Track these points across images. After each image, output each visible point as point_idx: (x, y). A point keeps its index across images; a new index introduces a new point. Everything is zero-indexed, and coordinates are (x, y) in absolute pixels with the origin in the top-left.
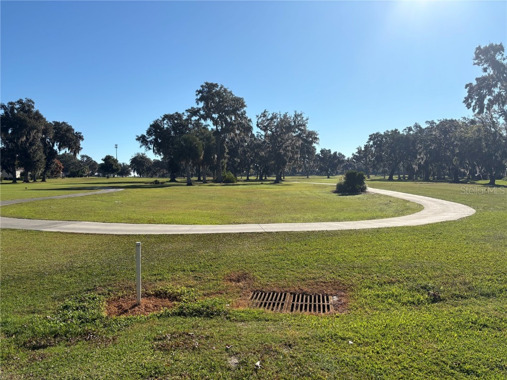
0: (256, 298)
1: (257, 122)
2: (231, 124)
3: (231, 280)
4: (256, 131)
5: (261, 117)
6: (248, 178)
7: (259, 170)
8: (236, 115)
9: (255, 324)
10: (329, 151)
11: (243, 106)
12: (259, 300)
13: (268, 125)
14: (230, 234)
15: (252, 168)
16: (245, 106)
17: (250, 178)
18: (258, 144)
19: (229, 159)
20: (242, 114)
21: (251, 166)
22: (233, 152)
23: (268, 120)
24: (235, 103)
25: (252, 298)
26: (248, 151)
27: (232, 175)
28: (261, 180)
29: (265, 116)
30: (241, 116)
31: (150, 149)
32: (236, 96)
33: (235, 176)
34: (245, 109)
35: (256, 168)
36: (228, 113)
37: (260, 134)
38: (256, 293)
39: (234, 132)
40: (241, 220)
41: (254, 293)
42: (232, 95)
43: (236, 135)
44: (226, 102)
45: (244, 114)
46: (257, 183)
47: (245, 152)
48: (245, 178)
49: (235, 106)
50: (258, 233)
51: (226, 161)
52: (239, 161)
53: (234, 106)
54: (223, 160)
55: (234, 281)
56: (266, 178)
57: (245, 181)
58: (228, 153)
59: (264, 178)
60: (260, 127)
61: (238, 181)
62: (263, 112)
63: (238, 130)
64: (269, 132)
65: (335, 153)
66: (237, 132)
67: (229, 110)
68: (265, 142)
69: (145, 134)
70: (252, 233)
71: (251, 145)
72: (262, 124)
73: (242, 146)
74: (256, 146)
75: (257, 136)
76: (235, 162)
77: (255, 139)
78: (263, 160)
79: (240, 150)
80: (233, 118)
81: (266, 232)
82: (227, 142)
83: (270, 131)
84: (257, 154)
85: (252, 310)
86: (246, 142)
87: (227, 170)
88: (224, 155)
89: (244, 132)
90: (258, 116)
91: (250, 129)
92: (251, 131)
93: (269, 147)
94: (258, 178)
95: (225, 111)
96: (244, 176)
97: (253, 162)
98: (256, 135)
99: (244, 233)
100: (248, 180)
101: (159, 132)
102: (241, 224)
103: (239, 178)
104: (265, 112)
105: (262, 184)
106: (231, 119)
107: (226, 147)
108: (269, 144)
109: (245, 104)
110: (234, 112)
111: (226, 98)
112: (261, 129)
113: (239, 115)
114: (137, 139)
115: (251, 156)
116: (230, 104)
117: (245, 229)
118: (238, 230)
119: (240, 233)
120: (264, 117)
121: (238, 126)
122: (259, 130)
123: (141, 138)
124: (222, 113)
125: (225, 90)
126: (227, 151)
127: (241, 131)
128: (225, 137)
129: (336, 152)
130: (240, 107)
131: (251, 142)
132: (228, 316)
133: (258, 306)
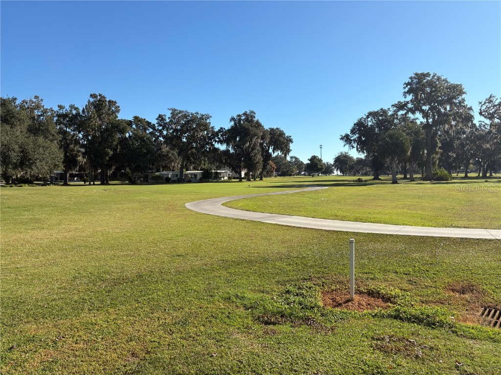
0: (488, 315)
1: (481, 110)
2: (445, 114)
3: (453, 290)
4: (478, 120)
5: (485, 103)
6: (466, 175)
7: (481, 166)
8: (451, 104)
9: (490, 346)
11: (461, 92)
12: (493, 317)
13: (495, 112)
14: (448, 238)
15: (472, 163)
16: (464, 93)
17: (469, 175)
18: (481, 135)
19: (442, 154)
20: (460, 103)
21: (471, 161)
22: (447, 146)
23: (495, 106)
24: (451, 91)
25: (483, 314)
26: (467, 144)
27: (446, 172)
28: (484, 177)
29: (491, 101)
30: (458, 104)
31: (353, 147)
32: (451, 83)
33: (450, 173)
34: (464, 96)
35: (477, 163)
36: (441, 103)
37: (483, 123)
38: (488, 310)
39: (449, 123)
40: (461, 223)
41: (485, 310)
42: (448, 83)
43: (451, 126)
44: (440, 91)
45: (463, 102)
46: (479, 180)
47: (463, 145)
48: (463, 175)
49: (451, 94)
50: (486, 239)
51: (438, 156)
52: (455, 156)
53: (449, 95)
54: (434, 155)
55: (458, 292)
56: (491, 175)
57: (462, 178)
58: (440, 148)
59: (488, 175)
60: (483, 115)
61: (454, 178)
62: (488, 97)
63: (454, 121)
64: (496, 120)
66: (453, 123)
67: (442, 100)
68: (490, 132)
69: (349, 133)
70: (477, 239)
71: (471, 136)
72: (486, 111)
73: (459, 139)
74: (479, 137)
75: (480, 126)
76: (449, 157)
77: (477, 129)
78: (487, 154)
79: (456, 143)
80: (448, 108)
81: (497, 240)
82: (440, 136)
83: (497, 118)
84: (479, 147)
85: (485, 328)
86: (464, 133)
87: (440, 167)
88: (435, 150)
89: (462, 122)
90: (481, 103)
91: (470, 118)
92: (472, 121)
93: (496, 138)
94: (481, 175)
95: (437, 102)
96: (462, 172)
97: (473, 156)
98: (477, 125)
99: (466, 239)
100: (466, 177)
101: (363, 130)
102: (460, 227)
103: (454, 175)
104: (491, 97)
105: (486, 181)
106: (445, 109)
107: (438, 141)
108: (496, 134)
109: (464, 91)
110: (450, 101)
111: (440, 87)
112: (485, 117)
113: (455, 104)
114: (341, 139)
115: (471, 149)
116: (445, 93)
117: (468, 234)
118: (459, 234)
119: (463, 238)
120: (489, 103)
121: (455, 117)
122: (482, 119)
123: (345, 137)
124: (434, 104)
125: (439, 79)
126: (439, 145)
127: (458, 122)
128: (436, 130)
130: (458, 95)
131: (472, 133)
132: (453, 329)
133: (492, 324)
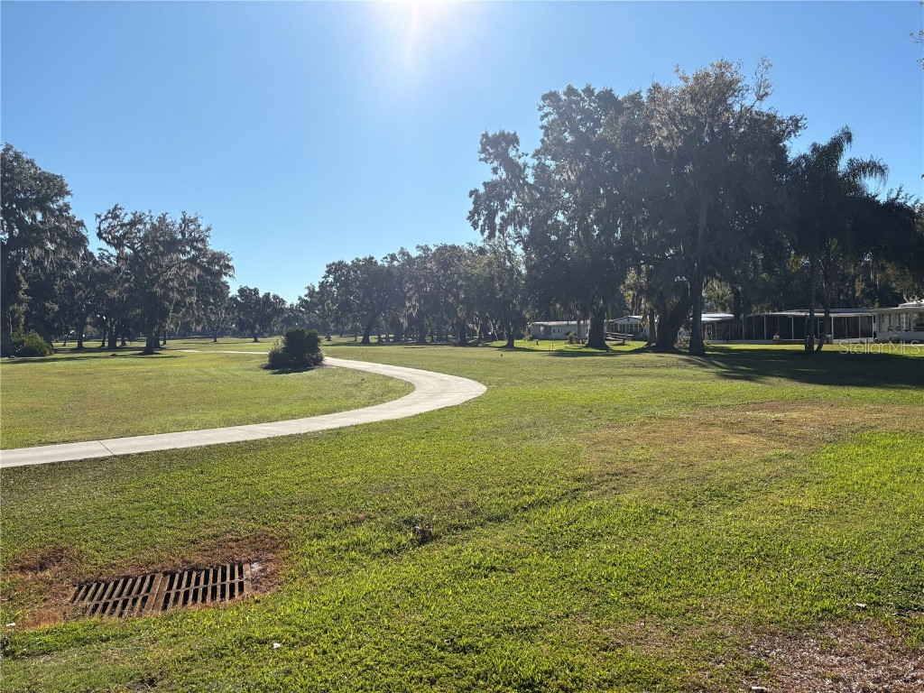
0: (83, 599)
1: (99, 228)
2: (33, 228)
3: (22, 569)
4: (95, 246)
5: (106, 218)
6: (80, 344)
7: (106, 329)
8: (44, 210)
9: (74, 655)
10: (256, 291)
11: (62, 191)
12: (91, 599)
13: (124, 236)
14: (25, 467)
15: (90, 323)
16: (68, 193)
17: (85, 344)
18: (102, 273)
19: (30, 305)
20: (60, 210)
21: (88, 320)
22: (41, 289)
23: (123, 225)
24: (43, 186)
25: (75, 599)
26: (79, 288)
27: (40, 339)
28: (112, 347)
29: (115, 217)
30: (57, 213)
32: (43, 170)
33: (49, 341)
34: (67, 199)
35: (99, 324)
36: (24, 205)
37: (106, 253)
38: (85, 587)
39: (42, 247)
40: (57, 435)
41: (80, 588)
42: (36, 168)
43: (47, 252)
44: (20, 182)
45: (66, 211)
46: (102, 354)
47: (70, 290)
48: (75, 344)
49: (44, 192)
50: (95, 459)
51: (23, 308)
52: (56, 308)
53: (39, 192)
54: (16, 306)
55: (31, 570)
56: (123, 344)
57: (73, 351)
58: (26, 292)
59: (119, 344)
60: (105, 239)
61: (57, 351)
62: (112, 208)
63: (51, 243)
64: (127, 251)
65: (267, 295)
66: (50, 246)
67: (27, 200)
68: (118, 270)
70: (81, 461)
71: (86, 275)
72: (110, 233)
73: (63, 277)
74: (96, 276)
75: (101, 257)
76: (46, 311)
77: (95, 263)
78: (115, 308)
79: (59, 285)
80: (39, 216)
81: (115, 456)
82: (26, 268)
83: (128, 247)
84: (101, 296)
85: (73, 624)
86: (73, 267)
87: (27, 329)
88: (16, 297)
89: (68, 248)
90: (99, 216)
91: (82, 241)
92: (86, 246)
93: (128, 280)
94: (106, 344)
95: (18, 201)
96: (72, 339)
97: (90, 310)
98: (96, 255)
99: (60, 463)
100: (80, 349)
102: (55, 443)
103: (58, 345)
104: (115, 208)
105: (114, 355)
106: (34, 218)
107: (21, 278)
108: (127, 274)
109: (68, 189)
110: (41, 203)
111: (21, 173)
112: (108, 243)
113: (52, 212)
115: (86, 298)
116: (31, 186)
117: (65, 455)
118: (46, 457)
119: (53, 464)
120: (113, 218)
121: (52, 235)
122: (103, 244)
124: (11, 205)
125: (17, 157)
126: (25, 286)
127: (59, 245)
128: (20, 257)
129: (269, 294)
130: (56, 195)
131: (86, 267)
132: (8, 649)
133: (89, 611)
